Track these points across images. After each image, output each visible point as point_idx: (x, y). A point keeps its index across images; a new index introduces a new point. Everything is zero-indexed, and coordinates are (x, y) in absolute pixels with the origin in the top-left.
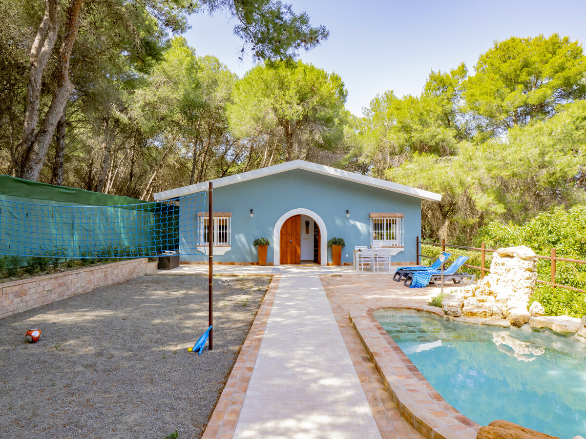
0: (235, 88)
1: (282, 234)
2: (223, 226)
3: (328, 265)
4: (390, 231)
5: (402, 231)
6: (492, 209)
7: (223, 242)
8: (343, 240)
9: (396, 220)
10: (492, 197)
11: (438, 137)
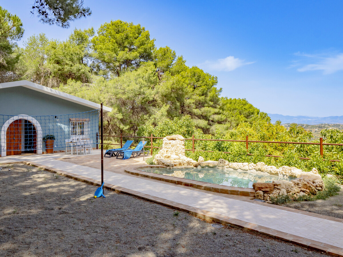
1: (7, 133)
3: (43, 153)
4: (84, 129)
5: (88, 129)
6: (116, 116)
8: (54, 136)
9: (84, 123)
10: (116, 109)
11: (81, 70)
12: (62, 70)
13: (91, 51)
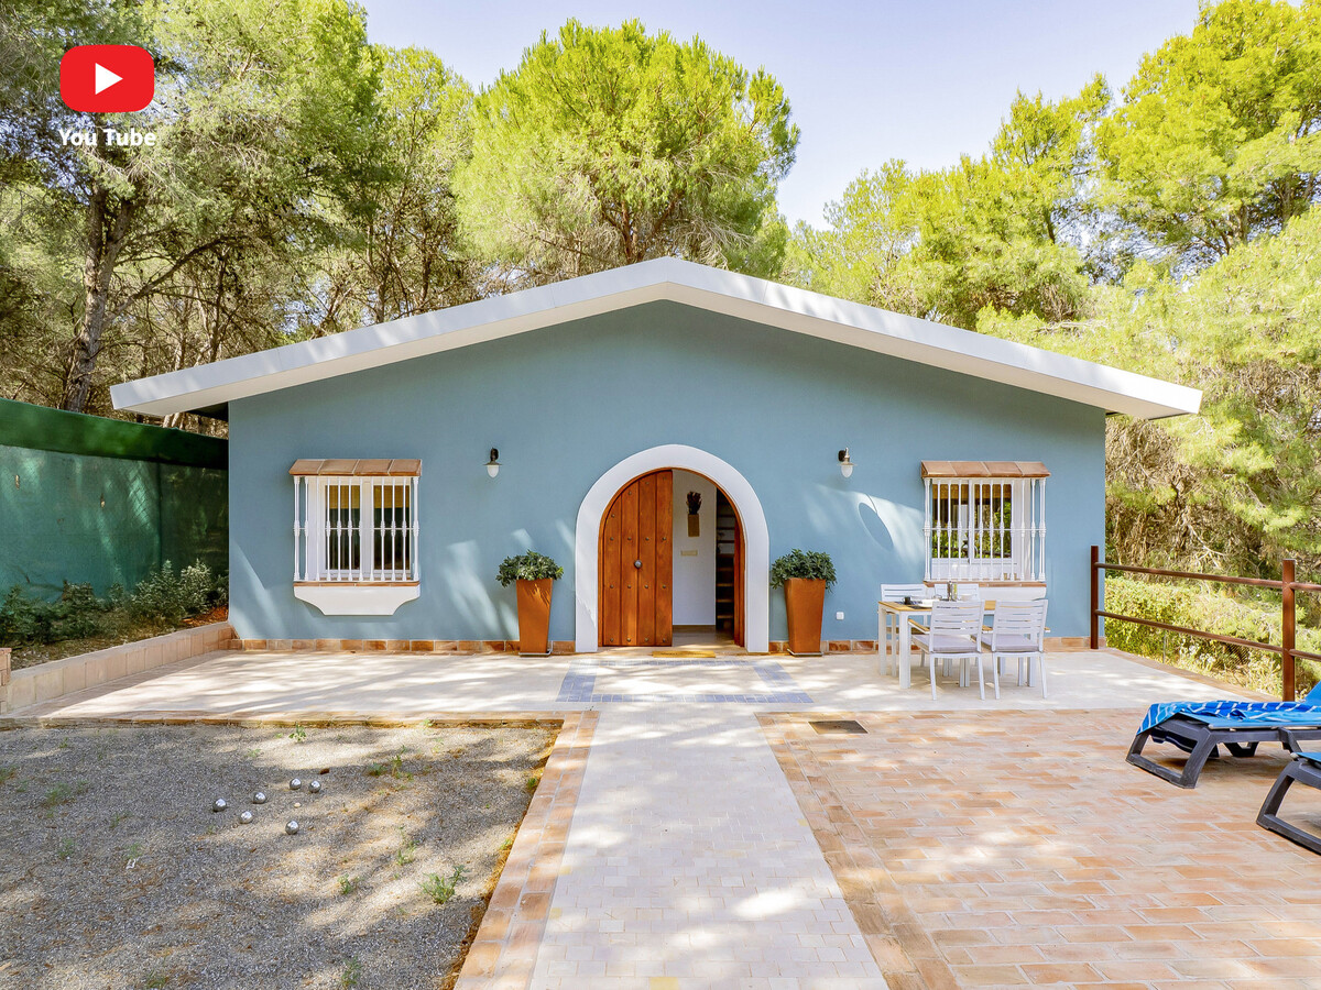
0: (475, 112)
1: (604, 539)
2: (388, 511)
3: (773, 650)
5: (1037, 526)
6: (1227, 461)
7: (388, 567)
8: (827, 561)
11: (1041, 268)
12: (960, 278)
13: (1092, 188)
